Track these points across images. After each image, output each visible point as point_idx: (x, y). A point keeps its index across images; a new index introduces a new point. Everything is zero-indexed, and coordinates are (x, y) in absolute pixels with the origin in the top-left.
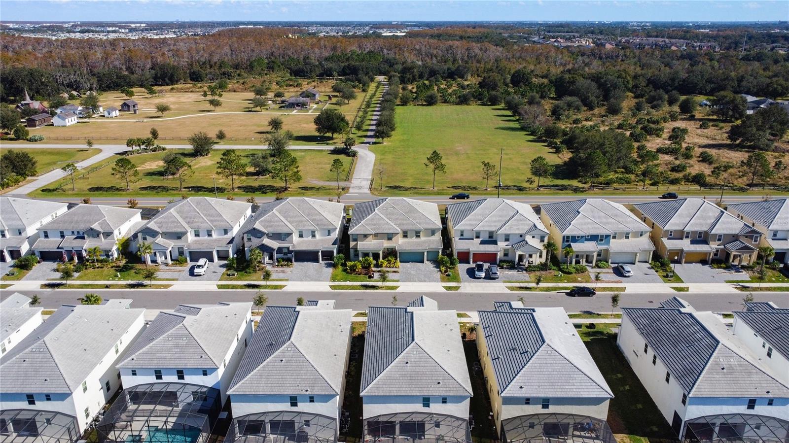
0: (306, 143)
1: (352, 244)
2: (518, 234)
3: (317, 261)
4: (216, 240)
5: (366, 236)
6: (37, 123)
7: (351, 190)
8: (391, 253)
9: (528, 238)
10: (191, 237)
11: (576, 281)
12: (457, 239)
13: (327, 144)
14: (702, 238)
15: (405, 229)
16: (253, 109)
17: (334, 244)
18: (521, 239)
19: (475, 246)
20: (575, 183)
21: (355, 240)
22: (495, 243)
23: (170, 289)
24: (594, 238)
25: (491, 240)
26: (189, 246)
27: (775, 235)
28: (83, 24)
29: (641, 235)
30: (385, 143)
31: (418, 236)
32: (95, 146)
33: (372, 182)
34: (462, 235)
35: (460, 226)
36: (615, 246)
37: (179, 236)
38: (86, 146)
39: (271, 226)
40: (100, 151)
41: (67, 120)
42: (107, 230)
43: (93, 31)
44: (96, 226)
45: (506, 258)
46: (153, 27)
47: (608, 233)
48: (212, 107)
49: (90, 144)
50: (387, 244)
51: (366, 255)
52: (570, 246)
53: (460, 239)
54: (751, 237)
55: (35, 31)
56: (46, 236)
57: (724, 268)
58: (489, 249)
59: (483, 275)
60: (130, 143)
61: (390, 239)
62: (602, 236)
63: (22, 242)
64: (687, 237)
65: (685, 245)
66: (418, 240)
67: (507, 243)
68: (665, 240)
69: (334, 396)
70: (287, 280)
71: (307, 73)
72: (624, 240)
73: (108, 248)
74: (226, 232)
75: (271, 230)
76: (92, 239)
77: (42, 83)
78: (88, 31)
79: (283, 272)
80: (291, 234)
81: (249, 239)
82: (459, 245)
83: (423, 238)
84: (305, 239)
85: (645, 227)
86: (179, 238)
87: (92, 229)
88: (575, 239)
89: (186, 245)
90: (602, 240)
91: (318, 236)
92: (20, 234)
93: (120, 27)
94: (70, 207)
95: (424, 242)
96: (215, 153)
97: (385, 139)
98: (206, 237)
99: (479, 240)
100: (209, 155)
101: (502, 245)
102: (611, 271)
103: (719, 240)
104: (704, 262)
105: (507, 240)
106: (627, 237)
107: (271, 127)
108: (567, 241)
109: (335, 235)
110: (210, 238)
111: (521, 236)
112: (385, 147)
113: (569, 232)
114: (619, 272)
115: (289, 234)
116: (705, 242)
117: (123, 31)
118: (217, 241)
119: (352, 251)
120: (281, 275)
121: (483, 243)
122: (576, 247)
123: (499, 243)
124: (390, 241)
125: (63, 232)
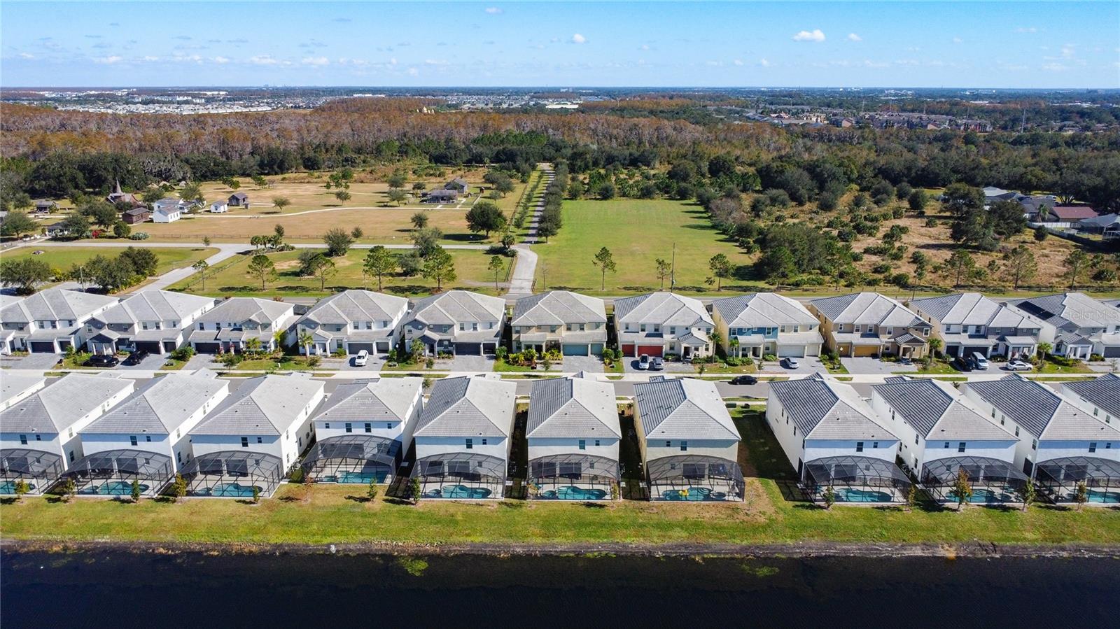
0: (457, 242)
1: (514, 336)
2: (683, 327)
3: (478, 353)
4: (375, 332)
5: (529, 328)
6: (134, 218)
7: (511, 291)
8: (555, 346)
9: (694, 331)
10: (350, 329)
11: (740, 372)
12: (622, 332)
13: (482, 243)
14: (873, 332)
15: (569, 321)
16: (389, 204)
17: (496, 336)
18: (687, 331)
19: (640, 339)
20: (761, 284)
21: (518, 332)
22: (661, 336)
23: (333, 377)
24: (761, 330)
25: (657, 333)
26: (348, 338)
27: (948, 329)
28: (141, 91)
29: (811, 329)
30: (549, 243)
31: (582, 329)
32: (212, 245)
33: (534, 282)
34: (627, 328)
35: (625, 319)
36: (783, 338)
37: (339, 328)
38: (202, 245)
39: (432, 319)
40: (219, 250)
41: (169, 216)
42: (265, 321)
43: (158, 102)
44: (253, 317)
45: (672, 352)
46: (237, 95)
47: (775, 326)
48: (339, 202)
49: (207, 242)
50: (550, 337)
51: (529, 347)
52: (736, 338)
53: (625, 332)
54: (921, 330)
55: (79, 100)
56: (202, 328)
57: (894, 361)
58: (655, 341)
59: (647, 366)
60: (254, 241)
61: (553, 331)
62: (769, 329)
63: (177, 334)
64: (857, 330)
65: (855, 338)
66: (582, 332)
67: (673, 336)
68: (835, 334)
69: (503, 439)
70: (449, 370)
71: (451, 159)
72: (793, 334)
73: (266, 340)
74: (385, 324)
75: (433, 322)
76: (249, 331)
77: (128, 171)
78: (153, 102)
79: (444, 363)
80: (452, 326)
81: (410, 331)
82: (624, 338)
83: (587, 331)
84: (466, 332)
85: (816, 321)
86: (339, 330)
87: (250, 320)
88: (741, 331)
89: (345, 337)
90: (769, 333)
91: (479, 329)
92: (175, 326)
93: (194, 96)
94: (216, 303)
95: (589, 335)
96: (352, 252)
97: (549, 238)
98: (366, 330)
99: (644, 333)
100: (346, 255)
101: (667, 337)
102: (779, 364)
103: (889, 333)
104: (874, 356)
105: (673, 333)
106: (796, 331)
107: (414, 224)
108: (734, 334)
109: (498, 327)
110: (369, 330)
111: (687, 329)
112: (549, 246)
113: (735, 324)
114: (786, 364)
115: (451, 326)
116: (876, 336)
117: (198, 101)
118: (377, 334)
119: (514, 344)
120: (443, 366)
121: (648, 336)
122: (742, 339)
123: (664, 336)
124: (553, 334)
125: (218, 324)
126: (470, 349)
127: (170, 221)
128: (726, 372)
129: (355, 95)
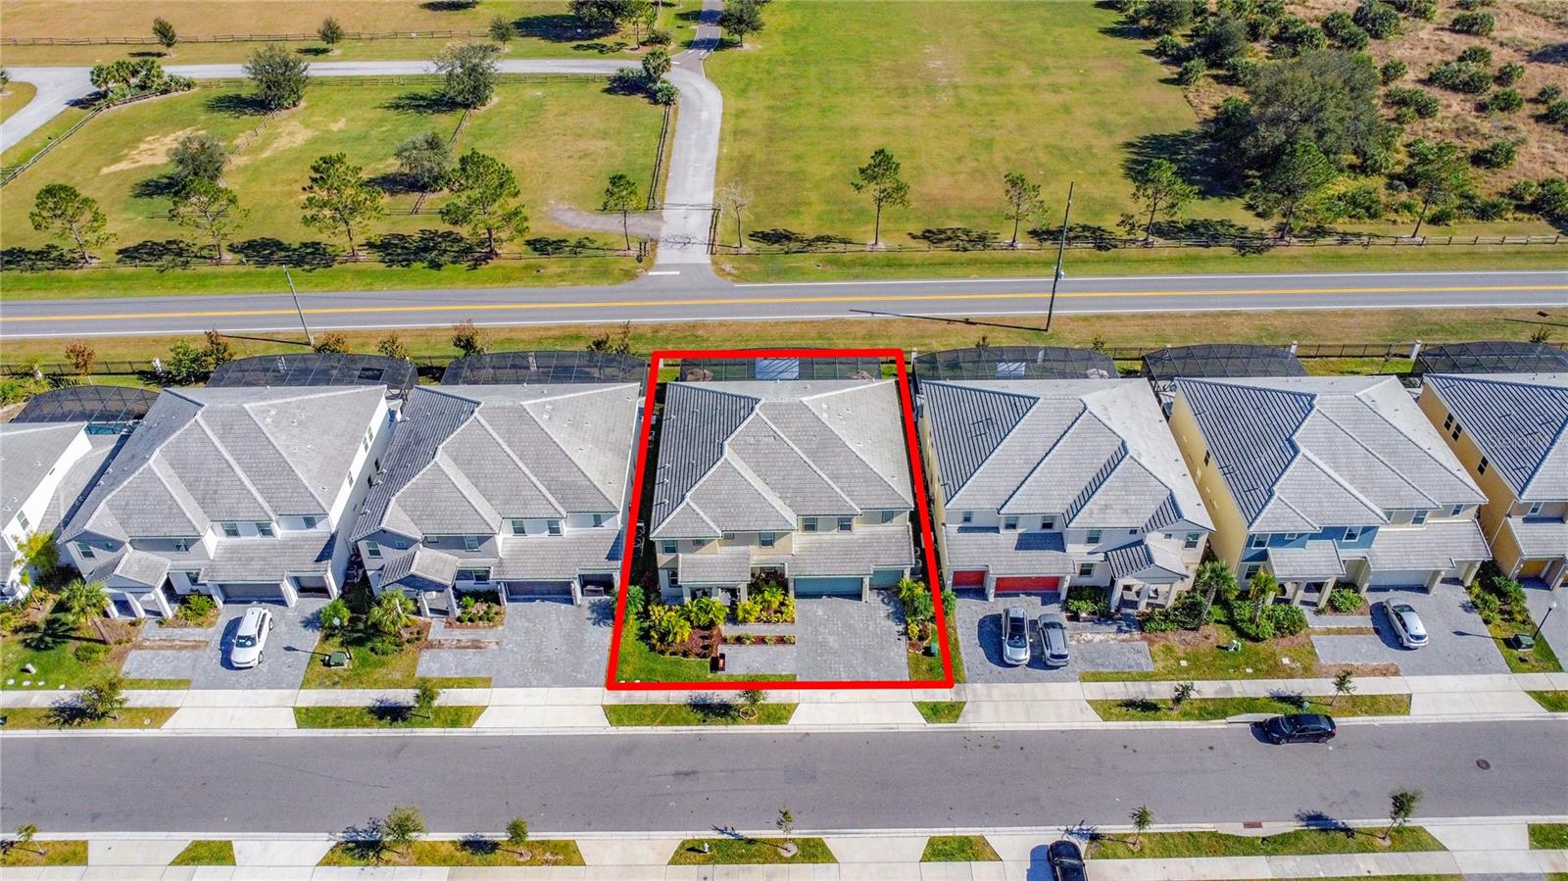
1: (663, 559)
2: (1126, 528)
3: (567, 599)
4: (284, 546)
5: (699, 543)
7: (664, 255)
8: (770, 579)
9: (1155, 541)
10: (214, 539)
11: (1275, 671)
12: (952, 528)
13: (602, 50)
15: (810, 510)
17: (611, 557)
18: (1135, 538)
19: (1000, 556)
21: (671, 549)
22: (1058, 545)
23: (169, 728)
24: (1331, 533)
25: (1048, 536)
26: (212, 568)
29: (1456, 512)
30: (746, 46)
31: (848, 528)
33: (715, 216)
34: (967, 519)
35: (963, 500)
36: (1387, 547)
37: (180, 544)
39: (432, 515)
45: (1085, 581)
50: (759, 557)
51: (701, 593)
52: (1264, 556)
53: (962, 530)
58: (1042, 562)
59: (1024, 655)
61: (767, 544)
62: (1353, 527)
66: (844, 536)
67: (1092, 547)
68: (1515, 523)
70: (486, 683)
72: (1410, 529)
74: (310, 522)
75: (434, 529)
79: (476, 645)
80: (490, 534)
81: (375, 553)
82: (959, 552)
83: (859, 530)
84: (532, 537)
85: (1474, 494)
86: (182, 548)
88: (1279, 540)
89: (204, 564)
90: (1352, 538)
91: (567, 530)
95: (865, 544)
96: (318, 92)
97: (746, 36)
98: (258, 538)
99: (1014, 536)
100: (303, 104)
101: (1078, 552)
102: (1366, 622)
105: (1093, 539)
106: (1418, 520)
108: (1260, 544)
109: (615, 524)
110: (267, 541)
111: (1133, 532)
112: (747, 59)
113: (1262, 526)
114: (1388, 628)
115: (485, 537)
118: (288, 550)
119: (663, 577)
120: (472, 661)
121: (1024, 543)
122: (1282, 561)
123: (1070, 548)
124: (768, 549)
128: (1237, 672)
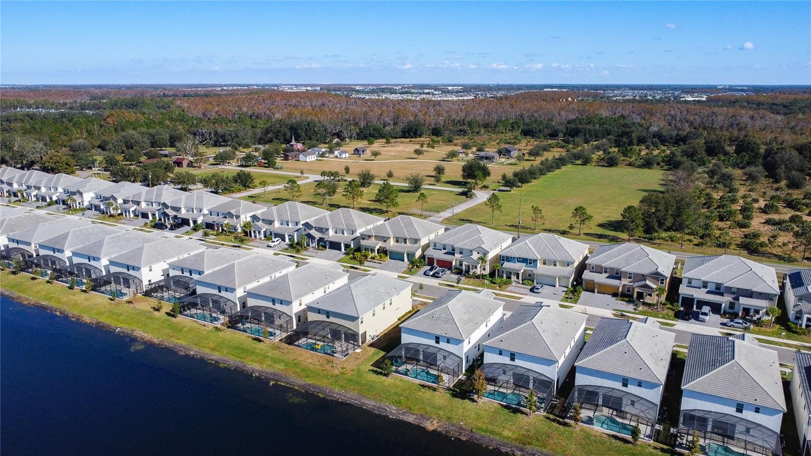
0: (452, 186)
2: (469, 250)
3: (340, 249)
4: (291, 228)
5: (370, 237)
6: (290, 158)
8: (385, 252)
9: (475, 253)
10: (277, 224)
12: (431, 248)
14: (616, 275)
15: (398, 236)
16: (445, 160)
17: (353, 240)
18: (470, 253)
19: (440, 255)
22: (453, 254)
24: (524, 261)
25: (452, 252)
26: (275, 229)
27: (690, 283)
28: (414, 87)
29: (568, 265)
30: (512, 192)
31: (405, 243)
32: (305, 175)
34: (435, 246)
36: (540, 268)
37: (271, 222)
38: (299, 175)
40: (308, 178)
41: (308, 157)
42: (238, 214)
43: (413, 93)
44: (233, 212)
45: (458, 267)
46: (467, 89)
47: (538, 258)
48: (416, 156)
49: (302, 173)
50: (382, 244)
51: (366, 249)
52: (504, 263)
53: (433, 249)
54: (657, 279)
55: (372, 92)
56: (211, 215)
57: (627, 302)
58: (448, 258)
59: (433, 274)
60: (323, 174)
61: (385, 241)
62: (531, 260)
63: (199, 216)
64: (606, 272)
65: (601, 278)
66: (404, 245)
67: (461, 255)
68: (587, 273)
70: (313, 257)
72: (552, 267)
73: (235, 225)
74: (296, 224)
75: (318, 225)
76: (229, 219)
77: (314, 131)
78: (406, 93)
79: (316, 252)
80: (329, 230)
81: (305, 230)
82: (429, 253)
83: (408, 245)
84: (337, 234)
85: (571, 259)
86: (271, 224)
87: (230, 213)
88: (510, 259)
89: (273, 228)
90: (530, 263)
91: (345, 234)
92: (201, 212)
95: (407, 247)
99: (444, 251)
100: (371, 187)
101: (458, 256)
102: (529, 288)
103: (630, 278)
104: (615, 295)
105: (461, 253)
106: (555, 265)
107: (435, 172)
108: (503, 260)
109: (356, 234)
110: (288, 227)
114: (532, 289)
116: (619, 278)
117: (437, 92)
120: (313, 254)
121: (446, 253)
122: (507, 265)
123: (455, 254)
124: (385, 243)
125: (218, 213)
126: (335, 246)
127: (308, 160)
128: (483, 287)
129: (545, 90)
